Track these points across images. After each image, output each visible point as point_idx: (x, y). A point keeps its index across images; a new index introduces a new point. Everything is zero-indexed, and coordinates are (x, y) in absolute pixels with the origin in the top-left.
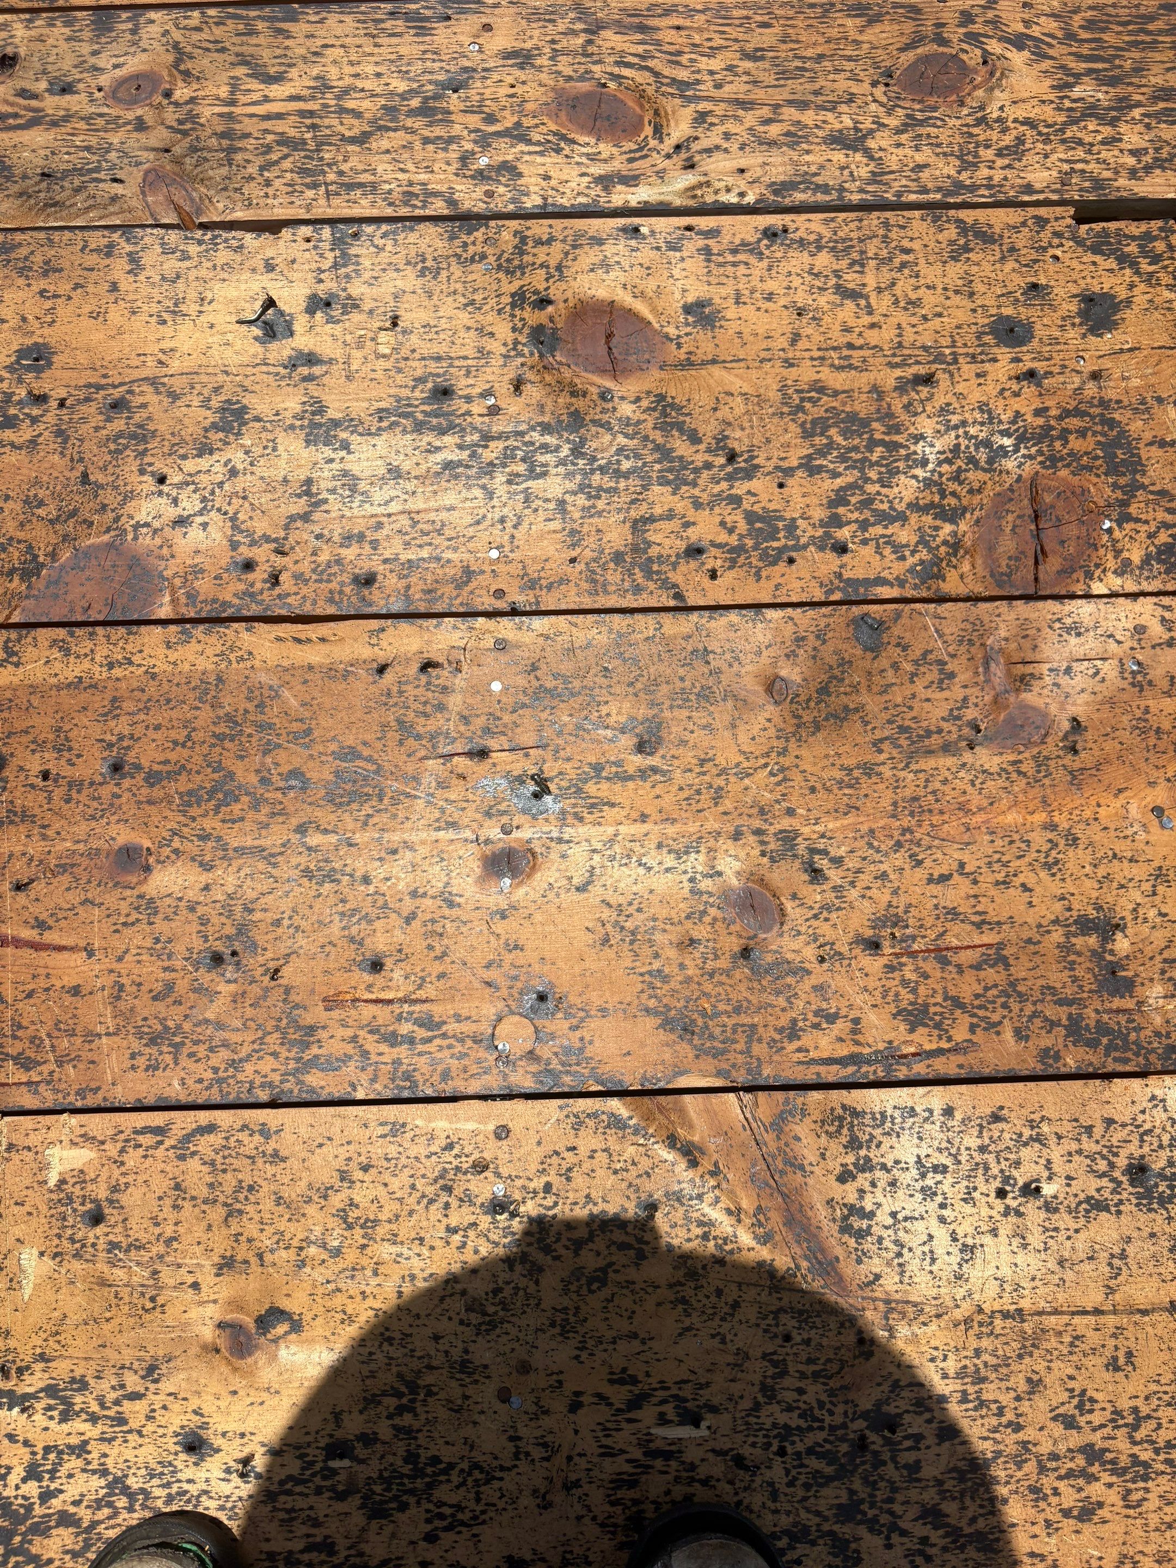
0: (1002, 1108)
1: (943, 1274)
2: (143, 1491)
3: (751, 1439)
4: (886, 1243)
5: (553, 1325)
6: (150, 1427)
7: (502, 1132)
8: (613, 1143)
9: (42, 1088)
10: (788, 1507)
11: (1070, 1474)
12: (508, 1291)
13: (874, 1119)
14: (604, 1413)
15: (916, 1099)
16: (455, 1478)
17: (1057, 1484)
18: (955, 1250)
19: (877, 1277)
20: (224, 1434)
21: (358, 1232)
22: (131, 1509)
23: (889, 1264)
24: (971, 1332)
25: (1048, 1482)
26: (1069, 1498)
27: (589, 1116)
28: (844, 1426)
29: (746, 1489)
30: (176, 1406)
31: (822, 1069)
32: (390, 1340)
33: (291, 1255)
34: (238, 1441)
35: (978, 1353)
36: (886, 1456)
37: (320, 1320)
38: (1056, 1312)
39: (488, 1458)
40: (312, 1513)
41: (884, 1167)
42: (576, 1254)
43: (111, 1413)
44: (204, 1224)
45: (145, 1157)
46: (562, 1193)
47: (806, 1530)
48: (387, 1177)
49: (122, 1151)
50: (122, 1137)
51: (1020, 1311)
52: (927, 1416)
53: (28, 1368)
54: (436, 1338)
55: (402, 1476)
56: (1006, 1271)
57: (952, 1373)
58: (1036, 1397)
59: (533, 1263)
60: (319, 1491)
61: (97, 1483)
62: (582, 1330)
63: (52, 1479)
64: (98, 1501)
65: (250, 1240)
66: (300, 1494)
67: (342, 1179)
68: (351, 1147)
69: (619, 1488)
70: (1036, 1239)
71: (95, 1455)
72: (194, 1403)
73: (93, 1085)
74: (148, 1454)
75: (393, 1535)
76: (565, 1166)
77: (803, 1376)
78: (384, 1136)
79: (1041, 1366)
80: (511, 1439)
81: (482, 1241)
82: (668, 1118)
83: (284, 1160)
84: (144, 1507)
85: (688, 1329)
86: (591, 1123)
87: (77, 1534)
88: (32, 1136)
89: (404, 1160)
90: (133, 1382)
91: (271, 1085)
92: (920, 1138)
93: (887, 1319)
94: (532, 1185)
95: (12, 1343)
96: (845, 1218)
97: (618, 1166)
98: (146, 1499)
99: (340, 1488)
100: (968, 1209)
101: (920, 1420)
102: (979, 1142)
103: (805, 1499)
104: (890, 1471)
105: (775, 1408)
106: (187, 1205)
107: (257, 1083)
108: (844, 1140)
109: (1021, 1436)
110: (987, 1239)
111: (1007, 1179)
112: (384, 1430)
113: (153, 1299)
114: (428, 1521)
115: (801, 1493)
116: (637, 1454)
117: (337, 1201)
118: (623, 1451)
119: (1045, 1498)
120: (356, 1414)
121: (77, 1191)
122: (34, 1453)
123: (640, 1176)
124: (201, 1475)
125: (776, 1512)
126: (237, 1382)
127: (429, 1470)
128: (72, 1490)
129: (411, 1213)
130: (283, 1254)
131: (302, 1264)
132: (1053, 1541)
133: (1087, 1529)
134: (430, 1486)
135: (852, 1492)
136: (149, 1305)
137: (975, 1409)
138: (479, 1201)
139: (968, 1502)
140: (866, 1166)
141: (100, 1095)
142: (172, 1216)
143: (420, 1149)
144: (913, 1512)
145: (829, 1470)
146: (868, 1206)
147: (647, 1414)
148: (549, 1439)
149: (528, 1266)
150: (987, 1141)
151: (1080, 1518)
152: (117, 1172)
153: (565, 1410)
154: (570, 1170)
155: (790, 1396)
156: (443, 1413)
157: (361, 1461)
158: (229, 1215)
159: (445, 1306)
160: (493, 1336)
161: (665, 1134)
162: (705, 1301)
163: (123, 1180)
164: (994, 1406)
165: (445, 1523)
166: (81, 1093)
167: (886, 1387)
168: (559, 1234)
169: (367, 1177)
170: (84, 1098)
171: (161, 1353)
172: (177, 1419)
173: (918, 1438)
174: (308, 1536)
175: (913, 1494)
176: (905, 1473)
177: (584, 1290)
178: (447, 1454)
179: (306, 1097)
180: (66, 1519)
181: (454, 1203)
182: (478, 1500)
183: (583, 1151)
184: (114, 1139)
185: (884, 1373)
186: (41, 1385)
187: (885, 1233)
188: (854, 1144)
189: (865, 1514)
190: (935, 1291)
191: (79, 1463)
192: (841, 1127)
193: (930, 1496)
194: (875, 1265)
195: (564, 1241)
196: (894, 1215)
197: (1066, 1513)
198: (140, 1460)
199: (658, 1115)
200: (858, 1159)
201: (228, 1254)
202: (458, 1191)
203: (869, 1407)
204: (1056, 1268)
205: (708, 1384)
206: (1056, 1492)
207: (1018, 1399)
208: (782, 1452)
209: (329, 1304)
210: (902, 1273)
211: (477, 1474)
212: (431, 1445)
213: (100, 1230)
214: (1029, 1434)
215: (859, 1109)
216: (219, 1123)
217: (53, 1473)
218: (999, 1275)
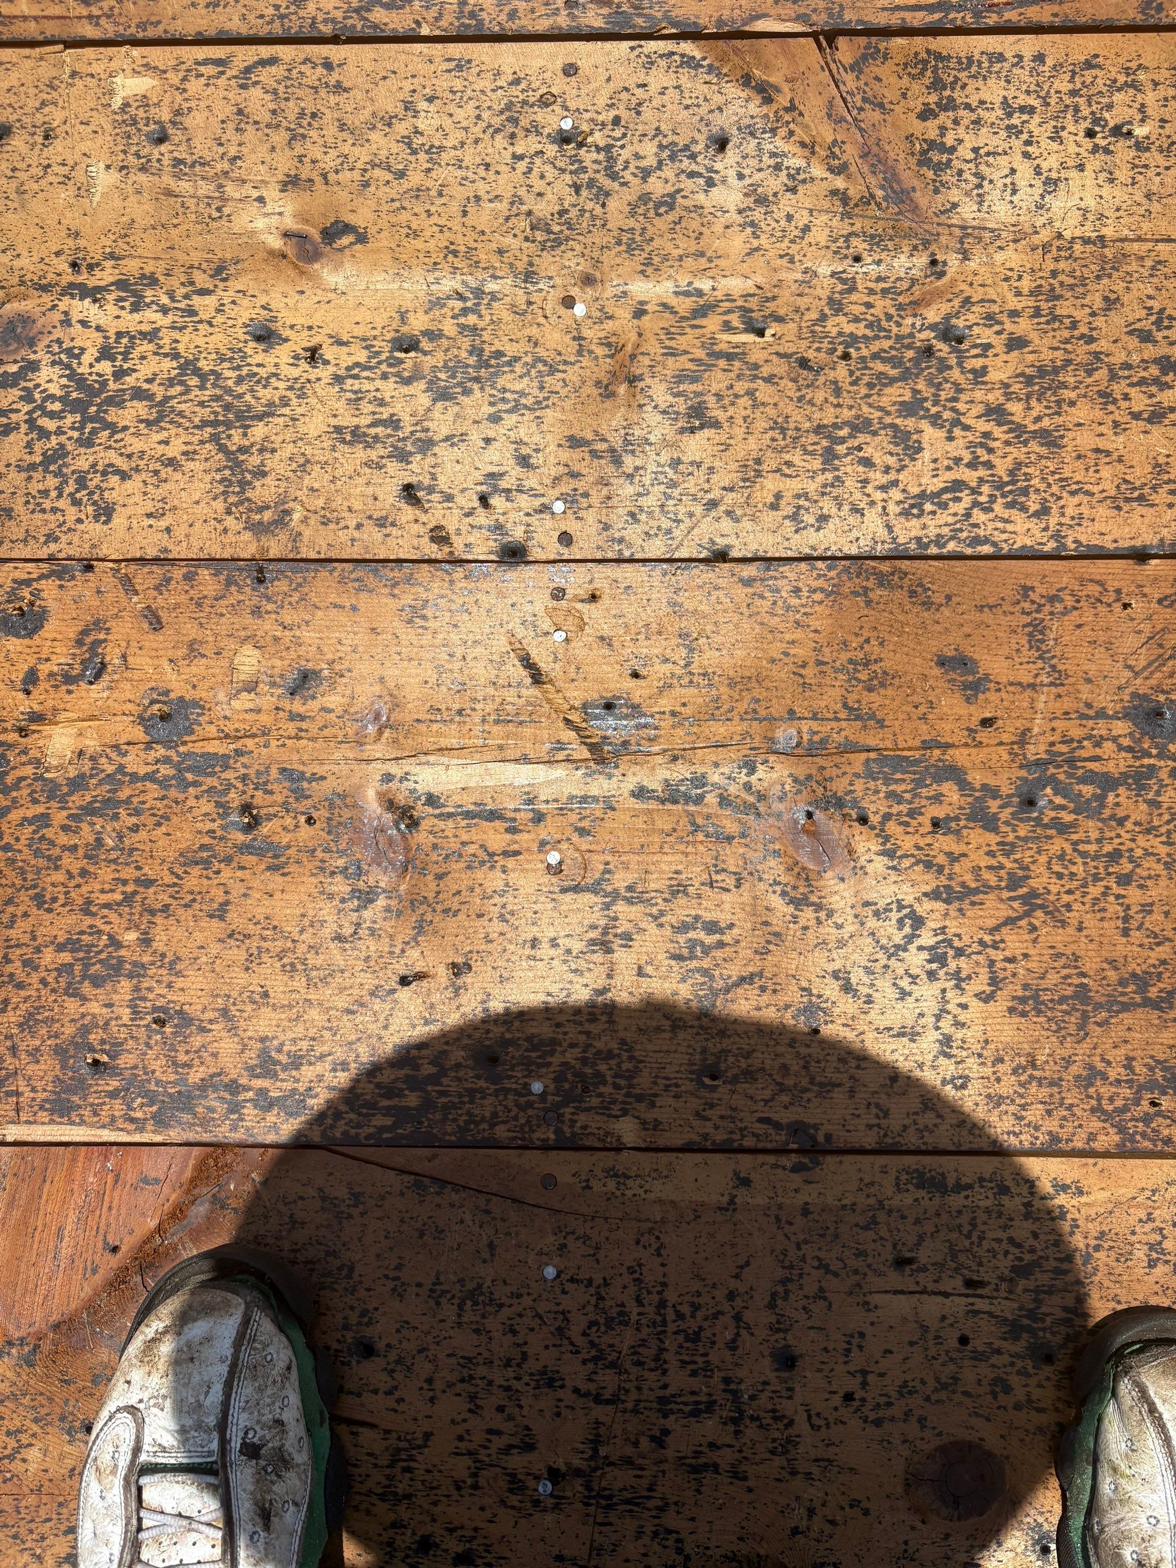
0: (1096, 56)
1: (1024, 204)
2: (213, 372)
3: (816, 345)
4: (966, 175)
5: (619, 243)
6: (220, 319)
7: (570, 70)
8: (684, 81)
9: (103, 21)
10: (851, 402)
11: (1142, 382)
12: (574, 213)
13: (960, 63)
14: (668, 320)
15: (1006, 45)
16: (518, 368)
17: (1128, 390)
18: (1038, 183)
19: (955, 205)
20: (292, 327)
21: (422, 156)
22: (202, 387)
23: (968, 194)
24: (1048, 256)
25: (1118, 389)
26: (1140, 402)
27: (661, 56)
28: (911, 335)
29: (808, 386)
30: (245, 302)
31: (908, 16)
32: (455, 253)
33: (356, 175)
34: (306, 333)
35: (1054, 274)
36: (953, 361)
37: (384, 234)
38: (1139, 239)
39: (553, 354)
40: (379, 395)
41: (968, 106)
42: (644, 179)
43: (182, 305)
44: (268, 146)
45: (207, 85)
46: (631, 126)
47: (868, 422)
48: (452, 108)
49: (184, 79)
50: (183, 67)
51: (1102, 238)
52: (997, 328)
53: (98, 265)
54: (500, 252)
55: (468, 366)
56: (1091, 203)
57: (1026, 291)
58: (1112, 313)
59: (600, 189)
60: (385, 376)
61: (168, 364)
62: (648, 249)
63: (125, 359)
64: (170, 380)
65: (313, 162)
66: (367, 378)
67: (406, 109)
68: (415, 80)
69: (679, 382)
70: (1123, 175)
71: (166, 341)
72: (263, 300)
73: (153, 19)
74: (219, 340)
75: (457, 415)
76: (634, 101)
77: (871, 292)
78: (449, 71)
79: (1120, 286)
80: (574, 339)
81: (548, 168)
82: (743, 59)
83: (346, 90)
84: (214, 386)
85: (757, 249)
86: (663, 63)
87: (151, 407)
88: (95, 65)
89: (469, 93)
90: (201, 280)
91: (333, 21)
92: (1008, 82)
93: (962, 243)
94: (600, 118)
95: (82, 243)
96: (924, 152)
97: (689, 102)
98: (217, 379)
99: (406, 374)
100: (1055, 146)
101: (989, 332)
102: (1071, 86)
103: (868, 396)
104: (956, 374)
105: (842, 319)
106: (250, 128)
107: (320, 19)
108: (927, 82)
109: (1093, 347)
110: (1073, 174)
111: (1096, 121)
112: (449, 328)
113: (219, 209)
114: (492, 404)
115: (864, 391)
116: (700, 354)
117: (402, 128)
118: (686, 352)
119: (1115, 401)
120: (420, 314)
121: (141, 113)
122: (106, 338)
123: (711, 111)
124: (270, 359)
125: (839, 406)
126: (304, 284)
127: (493, 362)
128: (145, 370)
129: (476, 142)
130: (348, 174)
131: (366, 185)
132: (1121, 439)
133: (1156, 431)
134: (496, 374)
135: (915, 392)
136: (217, 215)
137: (1048, 323)
138: (546, 131)
139: (1034, 403)
140: (950, 105)
141: (161, 28)
142: (236, 138)
143: (485, 83)
144: (978, 409)
145: (894, 372)
146: (949, 140)
147: (712, 323)
148: (613, 339)
149: (594, 191)
150: (1079, 86)
151: (1149, 421)
152: (179, 98)
153: (629, 316)
154: (640, 104)
155: (858, 310)
156: (506, 316)
157: (425, 353)
158: (293, 138)
159: (510, 224)
160: (558, 252)
161: (739, 73)
162: (774, 224)
163: (185, 105)
164: (1067, 321)
165: (507, 407)
166: (142, 26)
167: (956, 303)
168: (627, 162)
169: (432, 108)
170: (145, 30)
171: (228, 256)
172: (246, 312)
173: (987, 347)
174: (374, 413)
175: (979, 395)
176: (970, 376)
177: (651, 214)
178: (511, 350)
179: (369, 32)
180: (139, 394)
181: (520, 133)
182: (542, 388)
183: (654, 87)
184: (175, 69)
185: (956, 290)
186: (111, 279)
187: (965, 167)
188: (937, 85)
189: (928, 410)
190: (1015, 219)
191: (151, 347)
192: (925, 69)
193: (995, 397)
194: (955, 195)
195: (632, 168)
196: (975, 150)
197: (1136, 416)
198: (211, 346)
199: (732, 56)
200: (941, 99)
201: (292, 173)
202: (524, 122)
203: (938, 320)
204: (1144, 201)
205: (774, 298)
206: (1126, 397)
207: (1093, 314)
208: (846, 356)
209: (394, 220)
210: (980, 203)
211: (540, 366)
212: (496, 341)
213: (164, 148)
214: (1103, 345)
215: (945, 53)
216: (281, 55)
217: (126, 356)
218: (1083, 205)
